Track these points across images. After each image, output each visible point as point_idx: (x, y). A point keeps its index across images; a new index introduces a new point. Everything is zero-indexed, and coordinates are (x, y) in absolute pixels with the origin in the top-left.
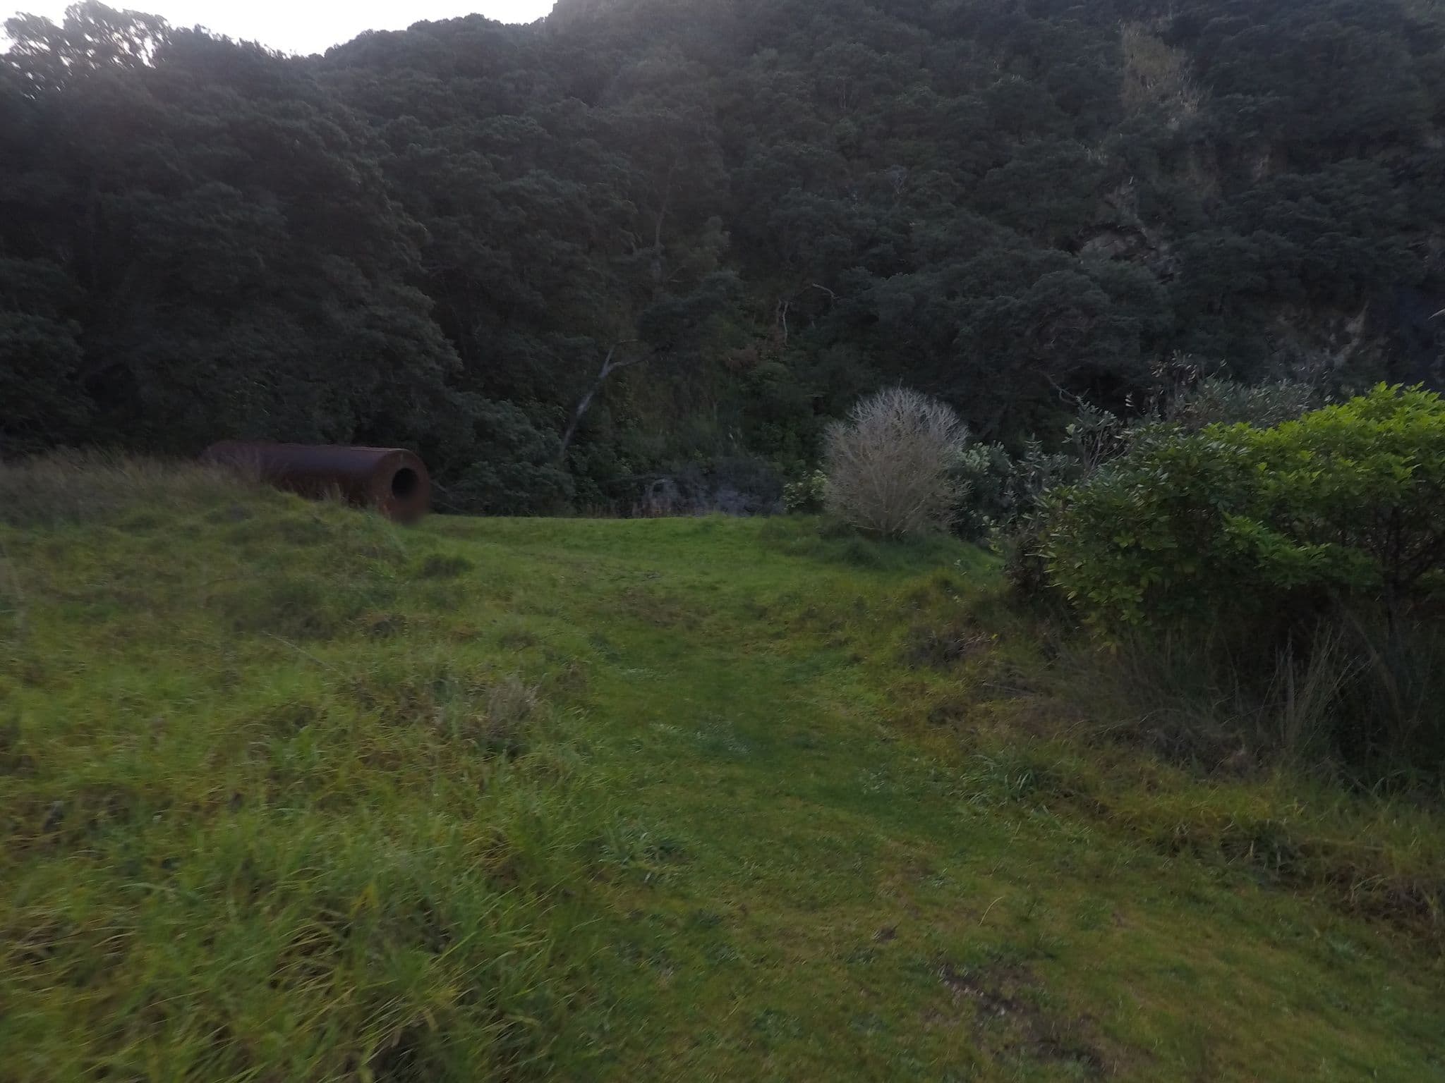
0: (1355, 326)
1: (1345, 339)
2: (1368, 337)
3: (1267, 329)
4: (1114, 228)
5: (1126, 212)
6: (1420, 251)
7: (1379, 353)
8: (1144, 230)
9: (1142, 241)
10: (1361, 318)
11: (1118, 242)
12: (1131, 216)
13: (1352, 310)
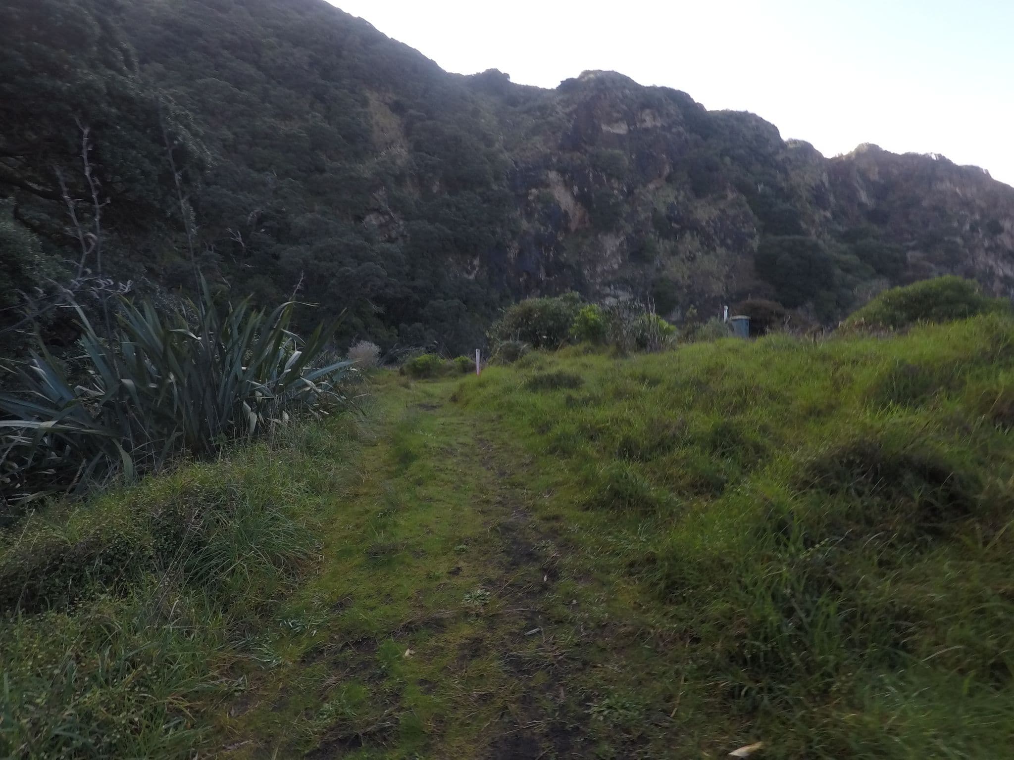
0: (476, 262)
1: (473, 268)
2: (481, 267)
3: (446, 264)
4: (378, 211)
5: (383, 204)
6: (494, 233)
7: (485, 274)
8: (392, 214)
9: (391, 218)
10: (478, 259)
11: (381, 218)
12: (385, 206)
13: (474, 256)
